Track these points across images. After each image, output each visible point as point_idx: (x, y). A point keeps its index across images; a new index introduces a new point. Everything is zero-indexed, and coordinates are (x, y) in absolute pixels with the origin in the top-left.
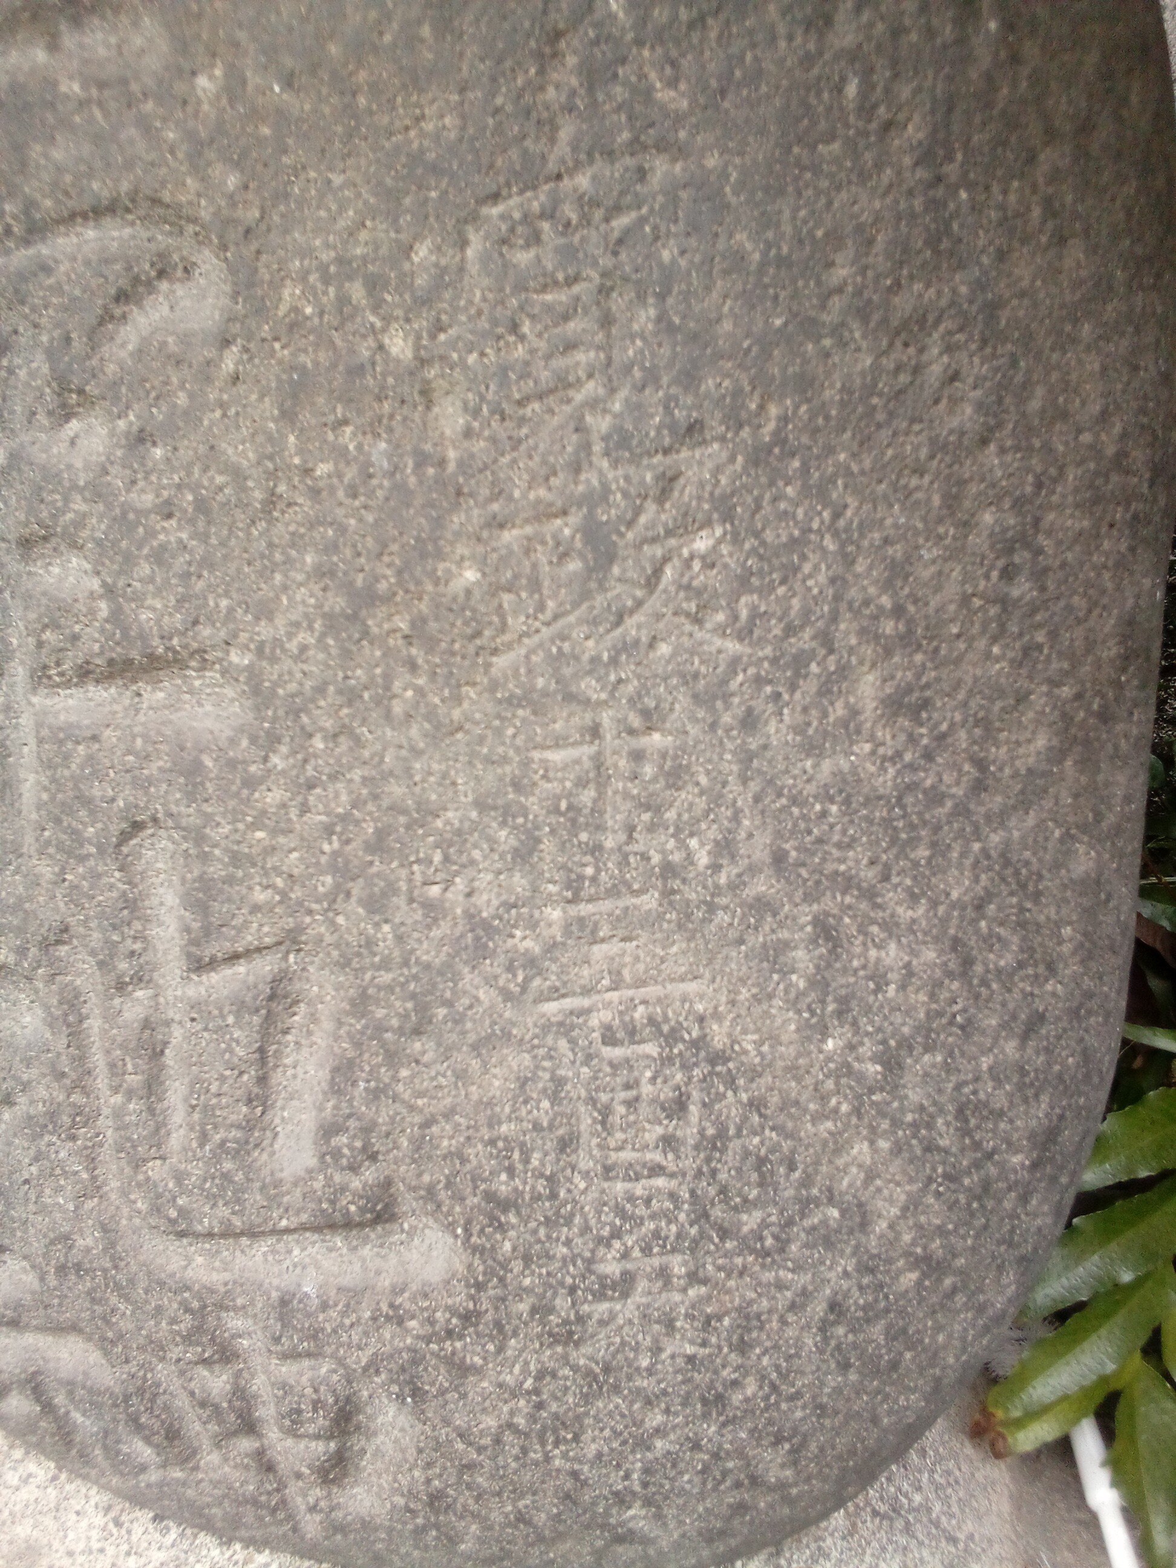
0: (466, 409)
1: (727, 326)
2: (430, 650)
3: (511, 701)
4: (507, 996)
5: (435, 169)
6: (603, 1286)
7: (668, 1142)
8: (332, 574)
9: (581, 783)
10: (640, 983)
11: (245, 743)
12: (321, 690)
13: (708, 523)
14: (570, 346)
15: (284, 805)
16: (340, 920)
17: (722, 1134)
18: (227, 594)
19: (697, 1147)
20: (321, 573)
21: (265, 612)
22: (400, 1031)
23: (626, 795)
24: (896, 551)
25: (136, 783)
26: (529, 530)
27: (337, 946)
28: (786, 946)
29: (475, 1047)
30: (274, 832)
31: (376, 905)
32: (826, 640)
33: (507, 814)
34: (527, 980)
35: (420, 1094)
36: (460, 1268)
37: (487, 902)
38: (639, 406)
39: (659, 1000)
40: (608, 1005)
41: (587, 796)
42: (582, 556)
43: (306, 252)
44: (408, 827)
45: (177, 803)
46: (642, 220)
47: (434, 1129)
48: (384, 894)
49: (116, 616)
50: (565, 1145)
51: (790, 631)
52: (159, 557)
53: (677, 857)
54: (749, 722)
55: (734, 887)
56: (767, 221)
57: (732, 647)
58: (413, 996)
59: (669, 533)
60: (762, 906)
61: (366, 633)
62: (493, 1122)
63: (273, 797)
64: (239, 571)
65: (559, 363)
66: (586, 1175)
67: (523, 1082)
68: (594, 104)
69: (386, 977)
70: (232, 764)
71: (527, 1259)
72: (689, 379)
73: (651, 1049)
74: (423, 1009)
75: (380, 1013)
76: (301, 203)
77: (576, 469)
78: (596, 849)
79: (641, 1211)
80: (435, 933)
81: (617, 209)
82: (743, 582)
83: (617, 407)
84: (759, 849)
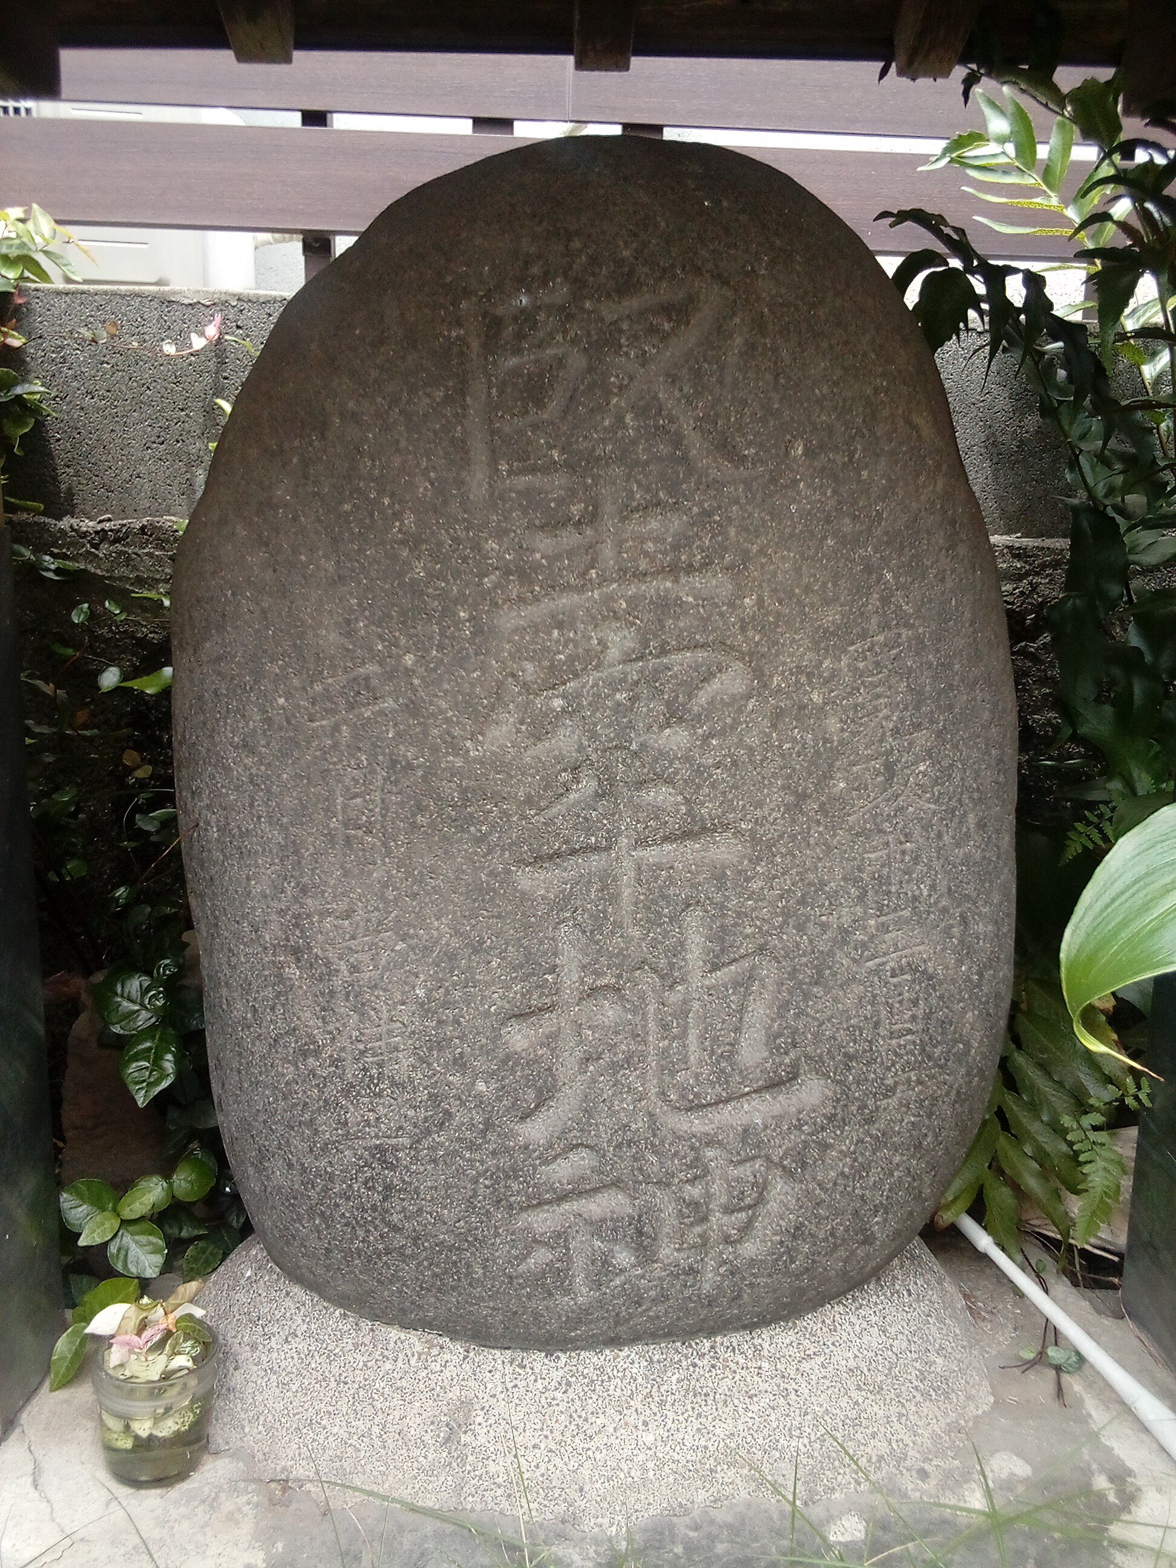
0: (841, 721)
1: (928, 688)
2: (826, 816)
3: (858, 835)
4: (854, 961)
5: (832, 634)
6: (887, 1091)
7: (914, 1018)
8: (789, 788)
9: (883, 866)
10: (904, 948)
11: (746, 862)
12: (781, 837)
13: (924, 760)
14: (879, 696)
15: (762, 888)
16: (785, 937)
17: (931, 1012)
18: (742, 799)
19: (923, 1019)
20: (783, 788)
21: (760, 805)
22: (810, 984)
23: (899, 869)
24: (976, 766)
25: (692, 886)
26: (864, 766)
27: (782, 949)
28: (952, 926)
29: (841, 986)
30: (756, 901)
31: (801, 928)
32: (960, 801)
33: (856, 881)
34: (863, 952)
35: (817, 1012)
36: (830, 1094)
37: (846, 921)
38: (902, 718)
39: (911, 955)
40: (893, 959)
41: (885, 870)
42: (883, 774)
43: (784, 664)
44: (816, 892)
45: (712, 892)
46: (901, 651)
47: (824, 1027)
48: (805, 922)
49: (689, 813)
50: (876, 1025)
51: (950, 799)
52: (713, 786)
53: (917, 893)
54: (939, 836)
55: (936, 903)
56: (938, 651)
57: (933, 806)
58: (816, 967)
59: (913, 765)
60: (944, 910)
61: (801, 811)
62: (849, 1018)
63: (755, 885)
64: (749, 788)
65: (874, 703)
66: (883, 1038)
67: (860, 999)
68: (885, 612)
69: (804, 960)
70: (740, 872)
71: (858, 1083)
72: (917, 708)
73: (908, 977)
74: (820, 972)
75: (801, 977)
76: (783, 645)
77: (881, 741)
78: (888, 893)
79: (903, 1051)
80: (825, 937)
81: (893, 648)
82: (936, 782)
83: (895, 718)
84: (942, 888)
